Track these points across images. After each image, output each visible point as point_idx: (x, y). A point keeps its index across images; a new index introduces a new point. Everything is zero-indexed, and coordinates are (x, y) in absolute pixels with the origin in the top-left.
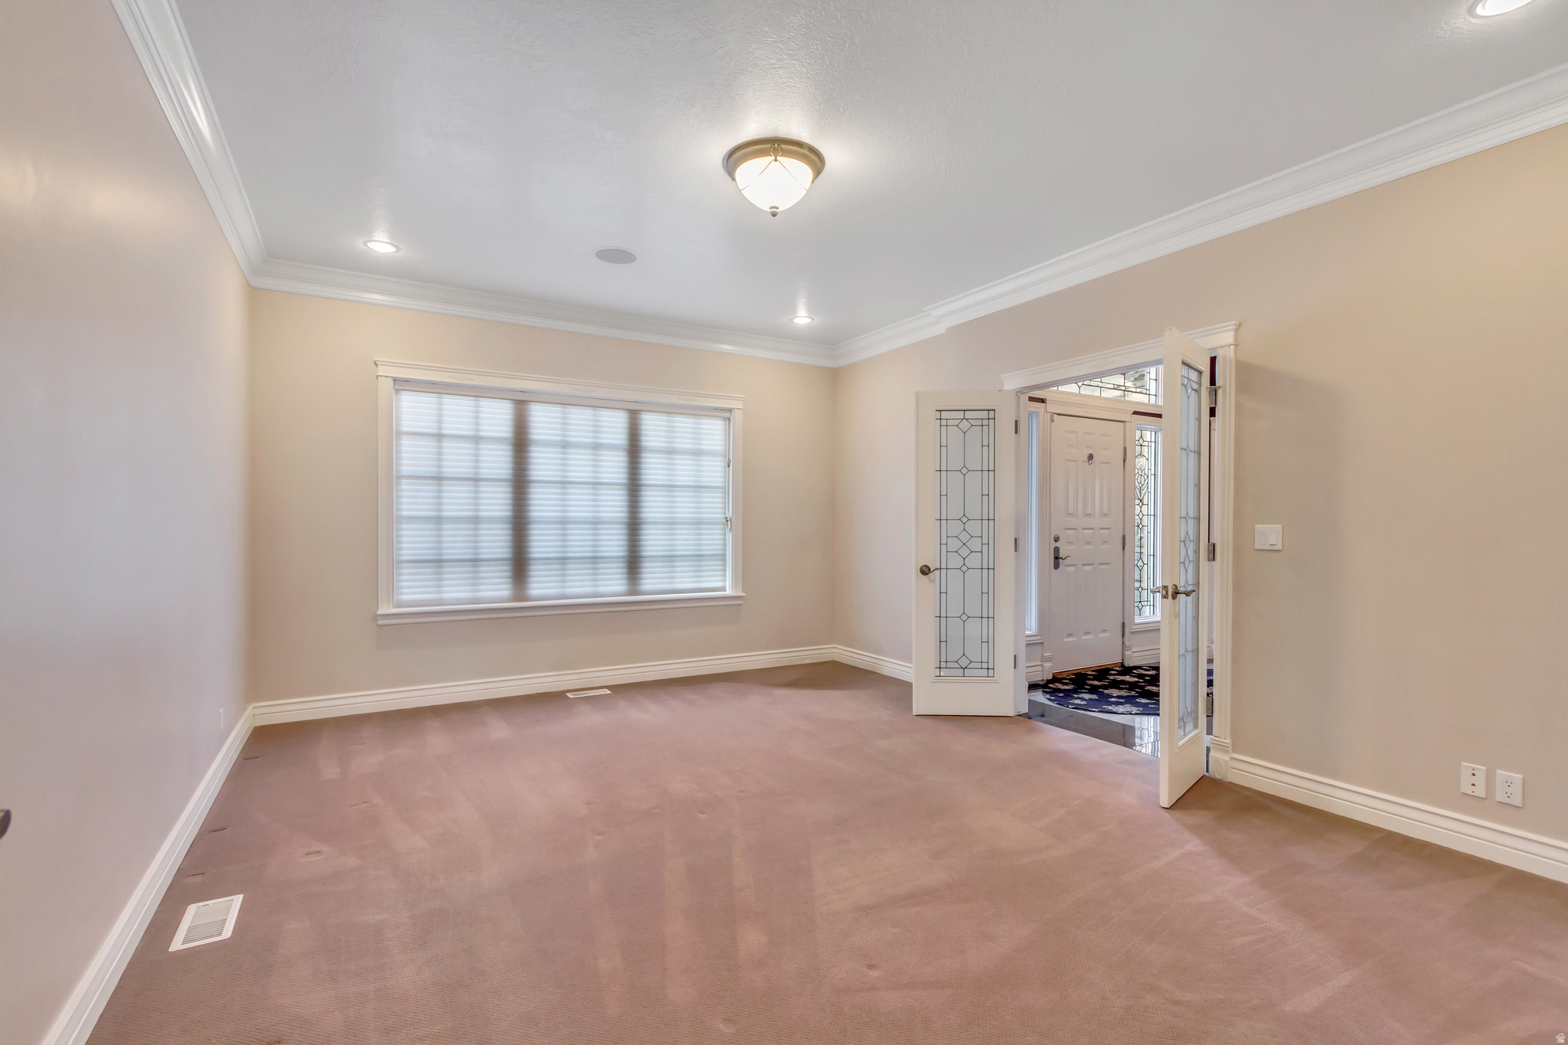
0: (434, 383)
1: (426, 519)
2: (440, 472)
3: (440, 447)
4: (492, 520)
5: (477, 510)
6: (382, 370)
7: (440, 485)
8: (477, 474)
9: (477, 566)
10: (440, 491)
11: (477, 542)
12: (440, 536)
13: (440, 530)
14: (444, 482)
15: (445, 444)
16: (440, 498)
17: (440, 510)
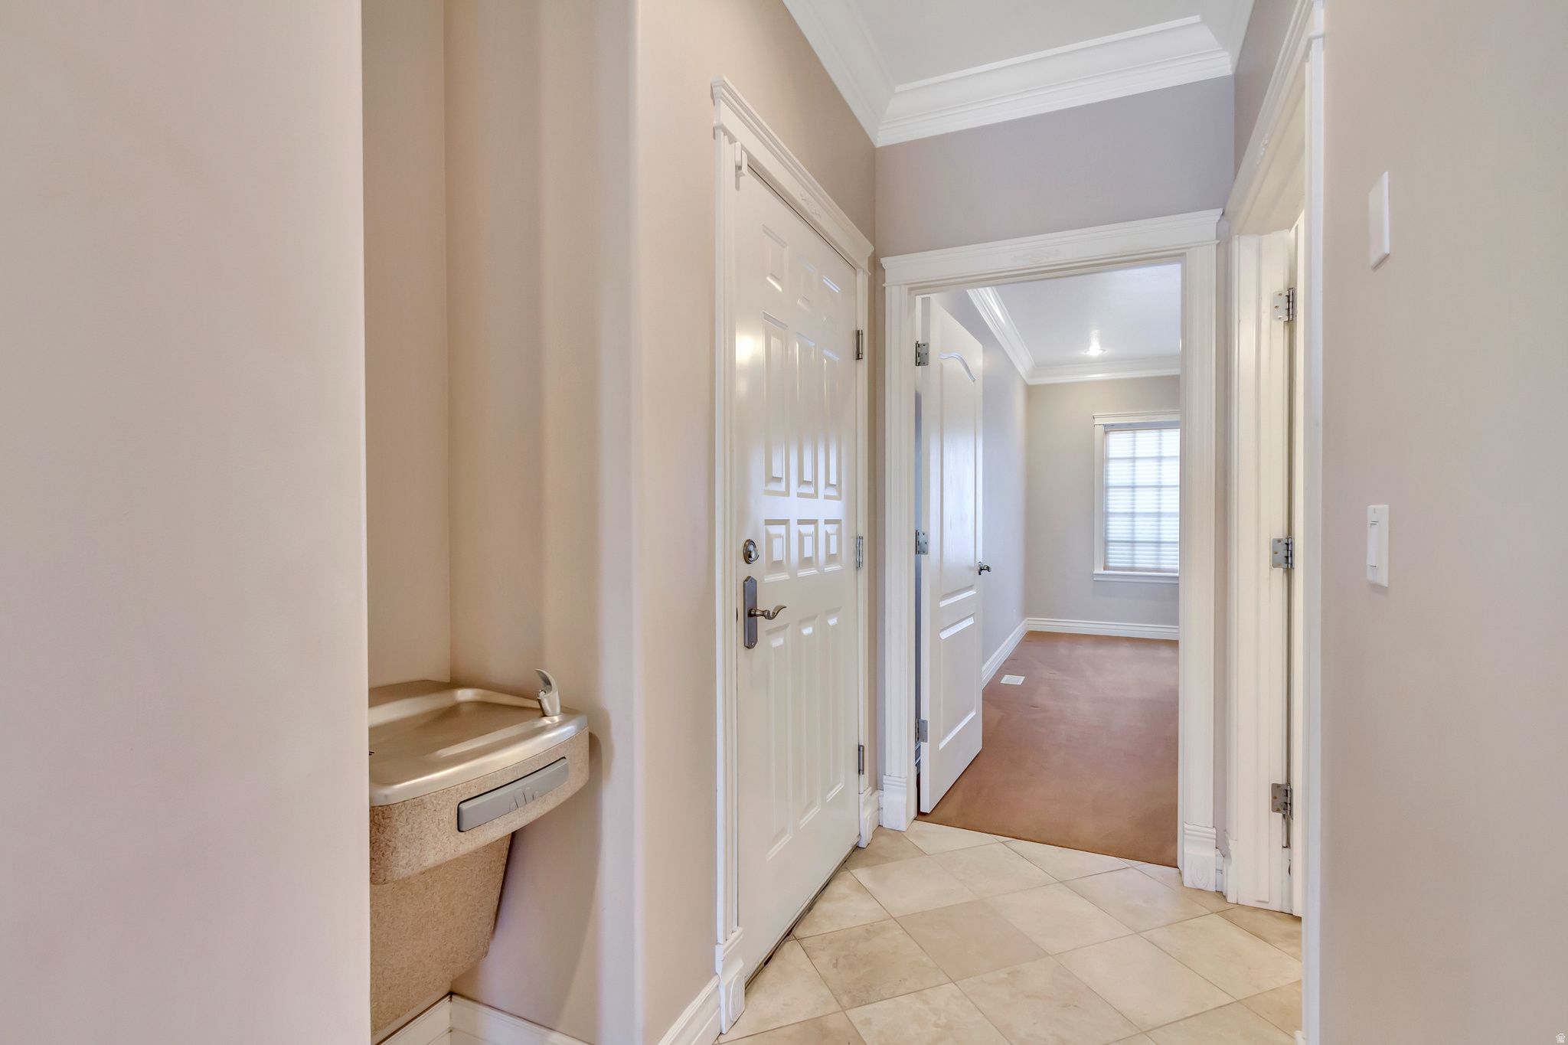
0: (1130, 425)
1: (1125, 514)
2: (1134, 483)
3: (1134, 466)
4: (1171, 515)
5: (1159, 508)
6: (1097, 421)
7: (1134, 491)
8: (1160, 482)
9: (1158, 546)
10: (1134, 495)
11: (1159, 530)
12: (1134, 525)
13: (1134, 521)
14: (1136, 489)
15: (1136, 464)
16: (1134, 500)
17: (1134, 508)
